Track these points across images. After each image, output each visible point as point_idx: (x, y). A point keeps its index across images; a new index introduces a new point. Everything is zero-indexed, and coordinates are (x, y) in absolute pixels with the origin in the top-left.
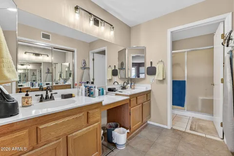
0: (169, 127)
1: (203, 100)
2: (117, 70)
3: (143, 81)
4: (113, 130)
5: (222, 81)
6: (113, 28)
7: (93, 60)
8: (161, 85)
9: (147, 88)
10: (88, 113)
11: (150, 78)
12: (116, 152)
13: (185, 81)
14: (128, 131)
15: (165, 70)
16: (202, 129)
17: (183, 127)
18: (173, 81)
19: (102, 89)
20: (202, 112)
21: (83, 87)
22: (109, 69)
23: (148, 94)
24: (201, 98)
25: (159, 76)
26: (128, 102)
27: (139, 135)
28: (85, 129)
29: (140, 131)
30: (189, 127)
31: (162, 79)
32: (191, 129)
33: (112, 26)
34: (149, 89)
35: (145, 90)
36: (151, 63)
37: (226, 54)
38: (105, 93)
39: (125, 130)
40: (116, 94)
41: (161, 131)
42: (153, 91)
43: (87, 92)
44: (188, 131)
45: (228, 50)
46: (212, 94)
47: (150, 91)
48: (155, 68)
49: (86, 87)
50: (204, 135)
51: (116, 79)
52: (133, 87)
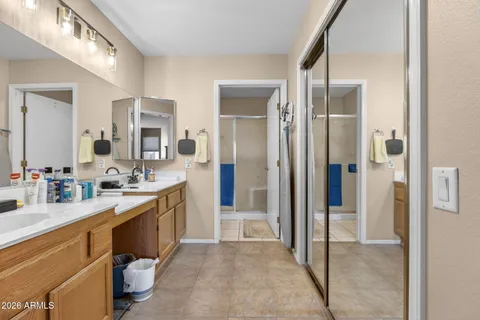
0: (216, 241)
1: (256, 192)
2: (108, 142)
3: (170, 167)
4: (125, 268)
5: (279, 164)
6: (115, 50)
7: (24, 109)
8: (203, 172)
9: (178, 178)
10: (89, 234)
11: (184, 160)
12: (135, 308)
13: (233, 165)
14: (157, 261)
15: (209, 147)
16: (256, 231)
17: (235, 235)
18: (221, 165)
19: (90, 184)
20: (254, 209)
21: (42, 181)
22: (83, 138)
23: (181, 189)
24: (252, 189)
25: (200, 155)
26: (154, 205)
27: (171, 266)
28: (85, 270)
29: (171, 259)
30: (242, 234)
31: (205, 161)
32: (245, 236)
33: (112, 45)
34: (183, 179)
35: (176, 183)
36: (187, 132)
37: (282, 131)
38: (95, 193)
39: (150, 260)
40: (125, 194)
41: (205, 249)
42: (190, 183)
43: (54, 192)
44: (242, 239)
45: (284, 125)
46: (265, 182)
47: (184, 184)
48: (193, 142)
49: (50, 180)
50: (260, 240)
51: (105, 161)
52: (151, 178)
